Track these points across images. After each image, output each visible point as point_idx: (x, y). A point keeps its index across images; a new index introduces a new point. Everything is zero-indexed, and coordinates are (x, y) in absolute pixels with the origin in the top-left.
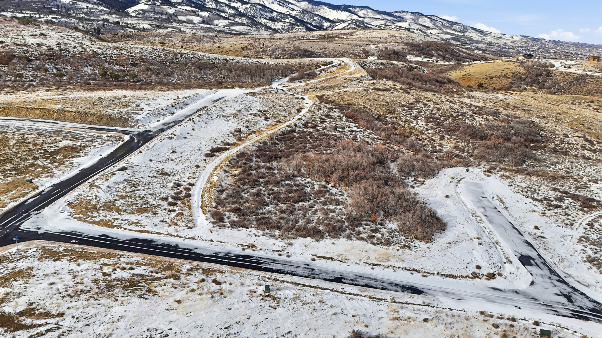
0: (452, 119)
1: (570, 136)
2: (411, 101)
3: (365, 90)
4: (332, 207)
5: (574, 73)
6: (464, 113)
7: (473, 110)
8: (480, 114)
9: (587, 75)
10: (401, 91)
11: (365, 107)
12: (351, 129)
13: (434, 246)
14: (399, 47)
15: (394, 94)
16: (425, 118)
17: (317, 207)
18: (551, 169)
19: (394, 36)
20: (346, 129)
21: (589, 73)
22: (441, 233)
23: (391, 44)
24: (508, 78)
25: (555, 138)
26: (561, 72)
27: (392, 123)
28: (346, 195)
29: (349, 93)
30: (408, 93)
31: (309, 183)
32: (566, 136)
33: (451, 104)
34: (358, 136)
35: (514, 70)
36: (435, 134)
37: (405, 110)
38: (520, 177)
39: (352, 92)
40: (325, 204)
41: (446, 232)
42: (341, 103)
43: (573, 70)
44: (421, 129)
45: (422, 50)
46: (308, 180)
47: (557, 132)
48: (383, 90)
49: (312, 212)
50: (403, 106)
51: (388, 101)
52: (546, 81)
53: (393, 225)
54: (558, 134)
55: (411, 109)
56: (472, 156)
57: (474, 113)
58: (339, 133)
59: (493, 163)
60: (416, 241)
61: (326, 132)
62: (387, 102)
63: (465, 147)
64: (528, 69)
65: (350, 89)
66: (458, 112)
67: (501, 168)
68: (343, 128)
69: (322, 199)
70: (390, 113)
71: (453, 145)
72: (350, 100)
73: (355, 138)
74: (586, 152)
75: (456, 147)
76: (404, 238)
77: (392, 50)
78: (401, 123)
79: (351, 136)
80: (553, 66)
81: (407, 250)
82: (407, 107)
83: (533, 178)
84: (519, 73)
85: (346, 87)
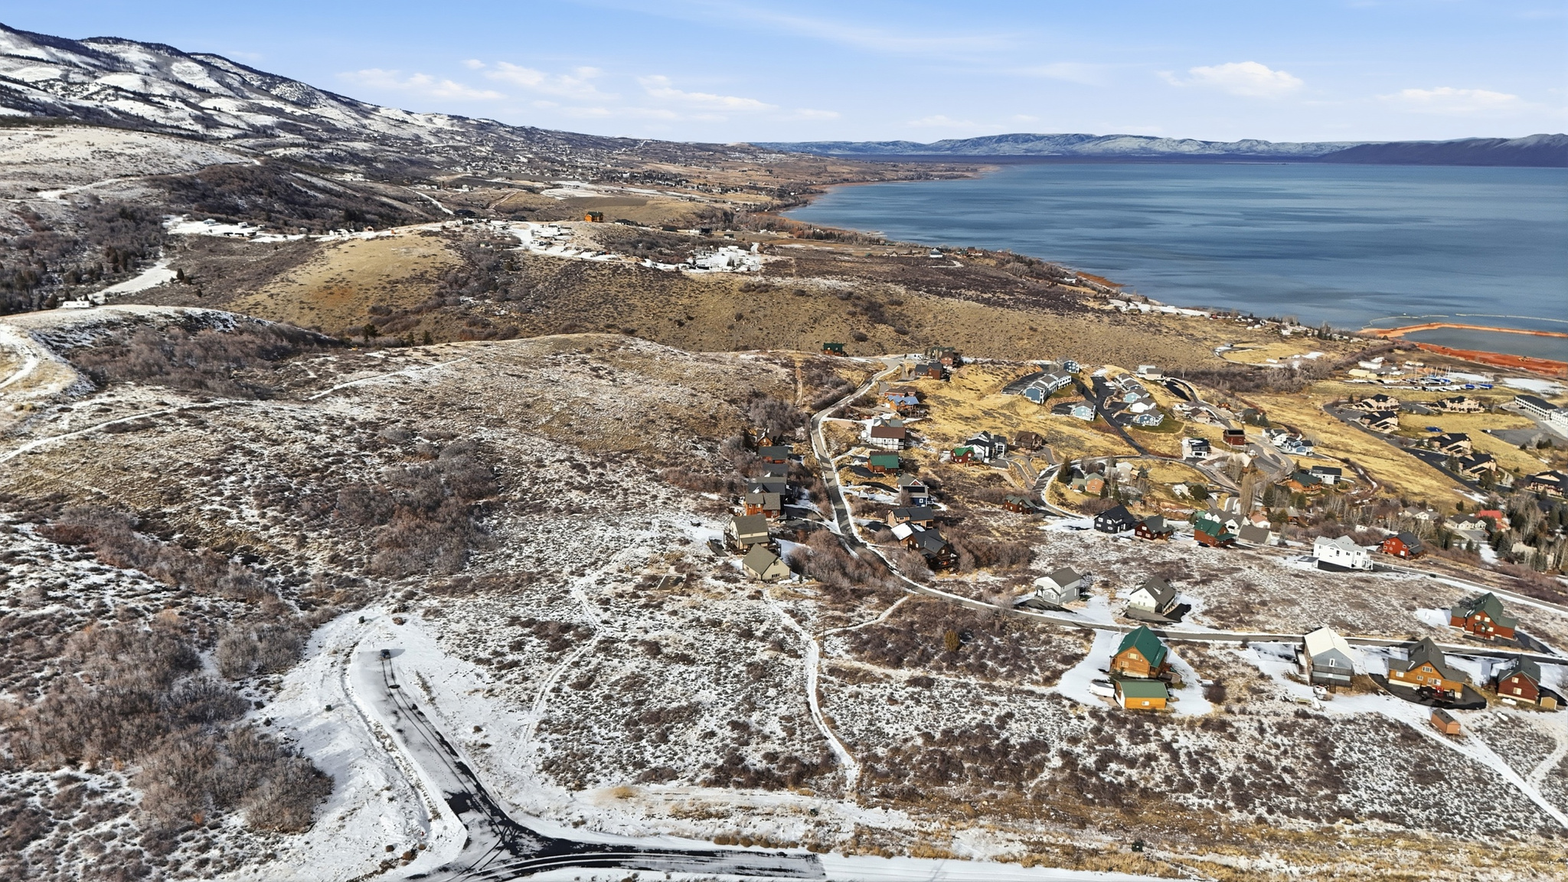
0: (317, 478)
1: (547, 462)
2: (213, 451)
3: (86, 439)
4: (104, 827)
5: (560, 259)
6: (340, 453)
7: (358, 441)
8: (375, 447)
9: (583, 262)
10: (183, 421)
11: (101, 497)
12: (84, 581)
13: (316, 834)
14: (134, 192)
15: (168, 438)
16: (256, 495)
17: (73, 839)
18: (513, 562)
19: (110, 155)
20: (73, 585)
21: (586, 256)
22: (325, 801)
23: (107, 182)
24: (430, 281)
25: (522, 473)
26: (536, 258)
27: (182, 529)
28: (125, 782)
29: (43, 457)
30: (201, 424)
31: (30, 782)
32: (540, 464)
33: (309, 435)
34: (107, 600)
35: (439, 259)
36: (285, 535)
37: (204, 484)
38: (459, 602)
39: (52, 453)
40: (86, 824)
41: (335, 795)
42: (32, 496)
43: (555, 251)
44: (252, 528)
45: (204, 196)
46: (26, 775)
47: (525, 458)
48: (135, 429)
49: (67, 856)
50: (198, 472)
51: (156, 462)
52: (509, 283)
53: (237, 820)
54: (525, 464)
55: (219, 478)
56: (368, 573)
57: (361, 449)
58: (56, 607)
59: (410, 579)
60: (286, 837)
61: (24, 613)
62: (156, 470)
63: (352, 553)
64: (469, 253)
65: (42, 442)
66: (327, 455)
67: (425, 590)
68: (64, 586)
69: (79, 815)
70: (171, 501)
71: (327, 554)
72: (56, 482)
73: (102, 611)
74: (575, 496)
75: (334, 559)
76: (262, 839)
77: (115, 206)
78: (202, 524)
79: (91, 604)
80: (518, 242)
81: (272, 863)
82: (209, 473)
83: (482, 598)
84: (452, 267)
85: (28, 436)
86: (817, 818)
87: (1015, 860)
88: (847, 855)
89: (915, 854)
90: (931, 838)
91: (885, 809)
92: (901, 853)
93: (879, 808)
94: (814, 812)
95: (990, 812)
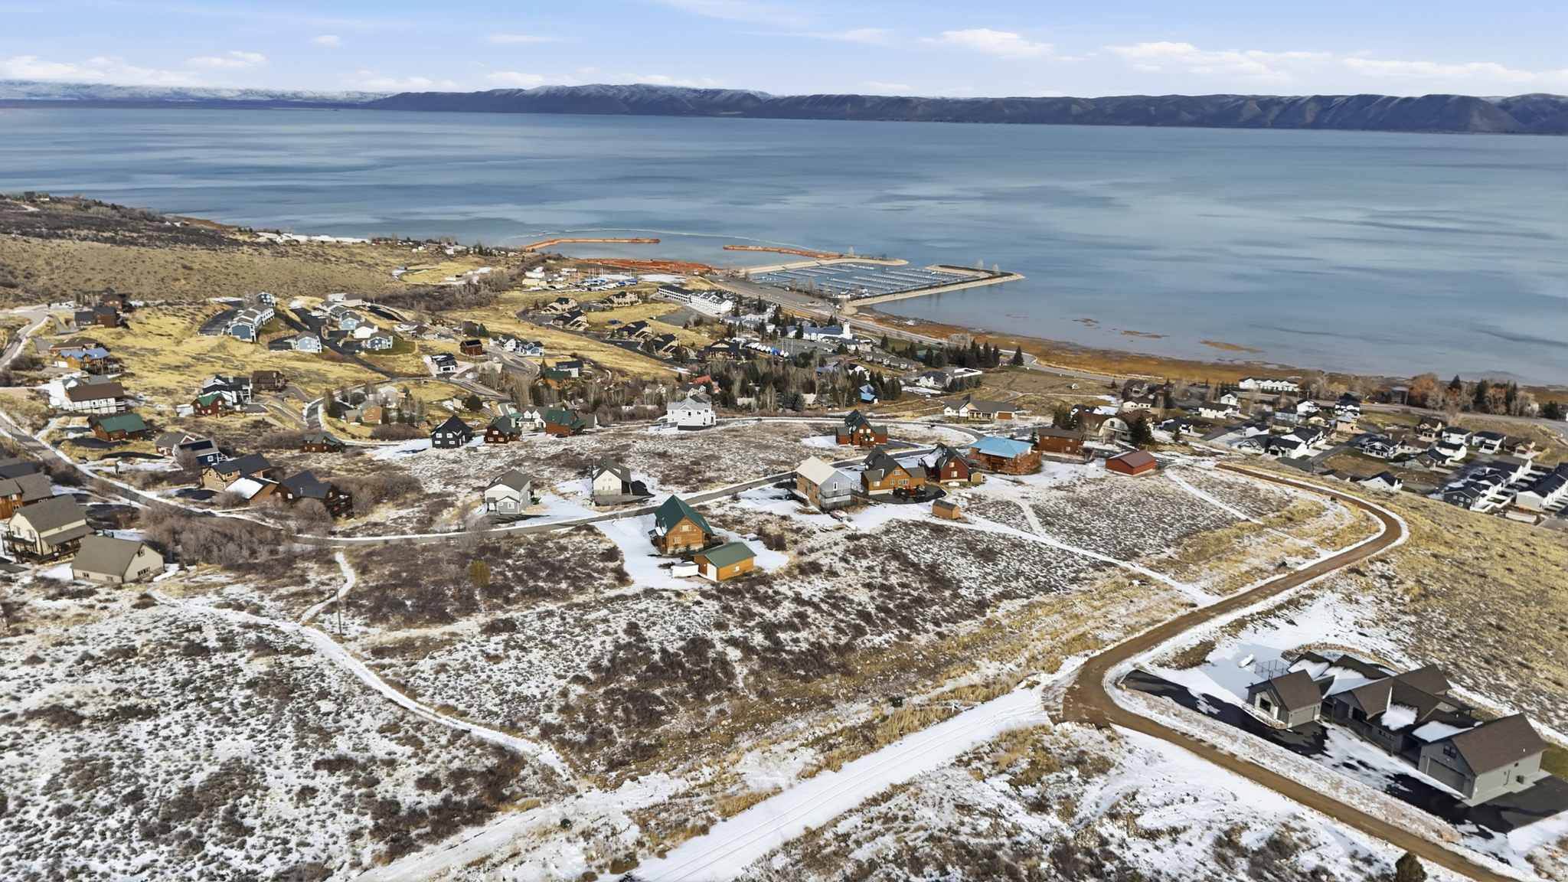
86: (577, 829)
87: (820, 768)
88: (662, 854)
89: (726, 815)
90: (718, 787)
91: (634, 779)
92: (712, 821)
93: (628, 782)
94: (565, 824)
95: (739, 731)
